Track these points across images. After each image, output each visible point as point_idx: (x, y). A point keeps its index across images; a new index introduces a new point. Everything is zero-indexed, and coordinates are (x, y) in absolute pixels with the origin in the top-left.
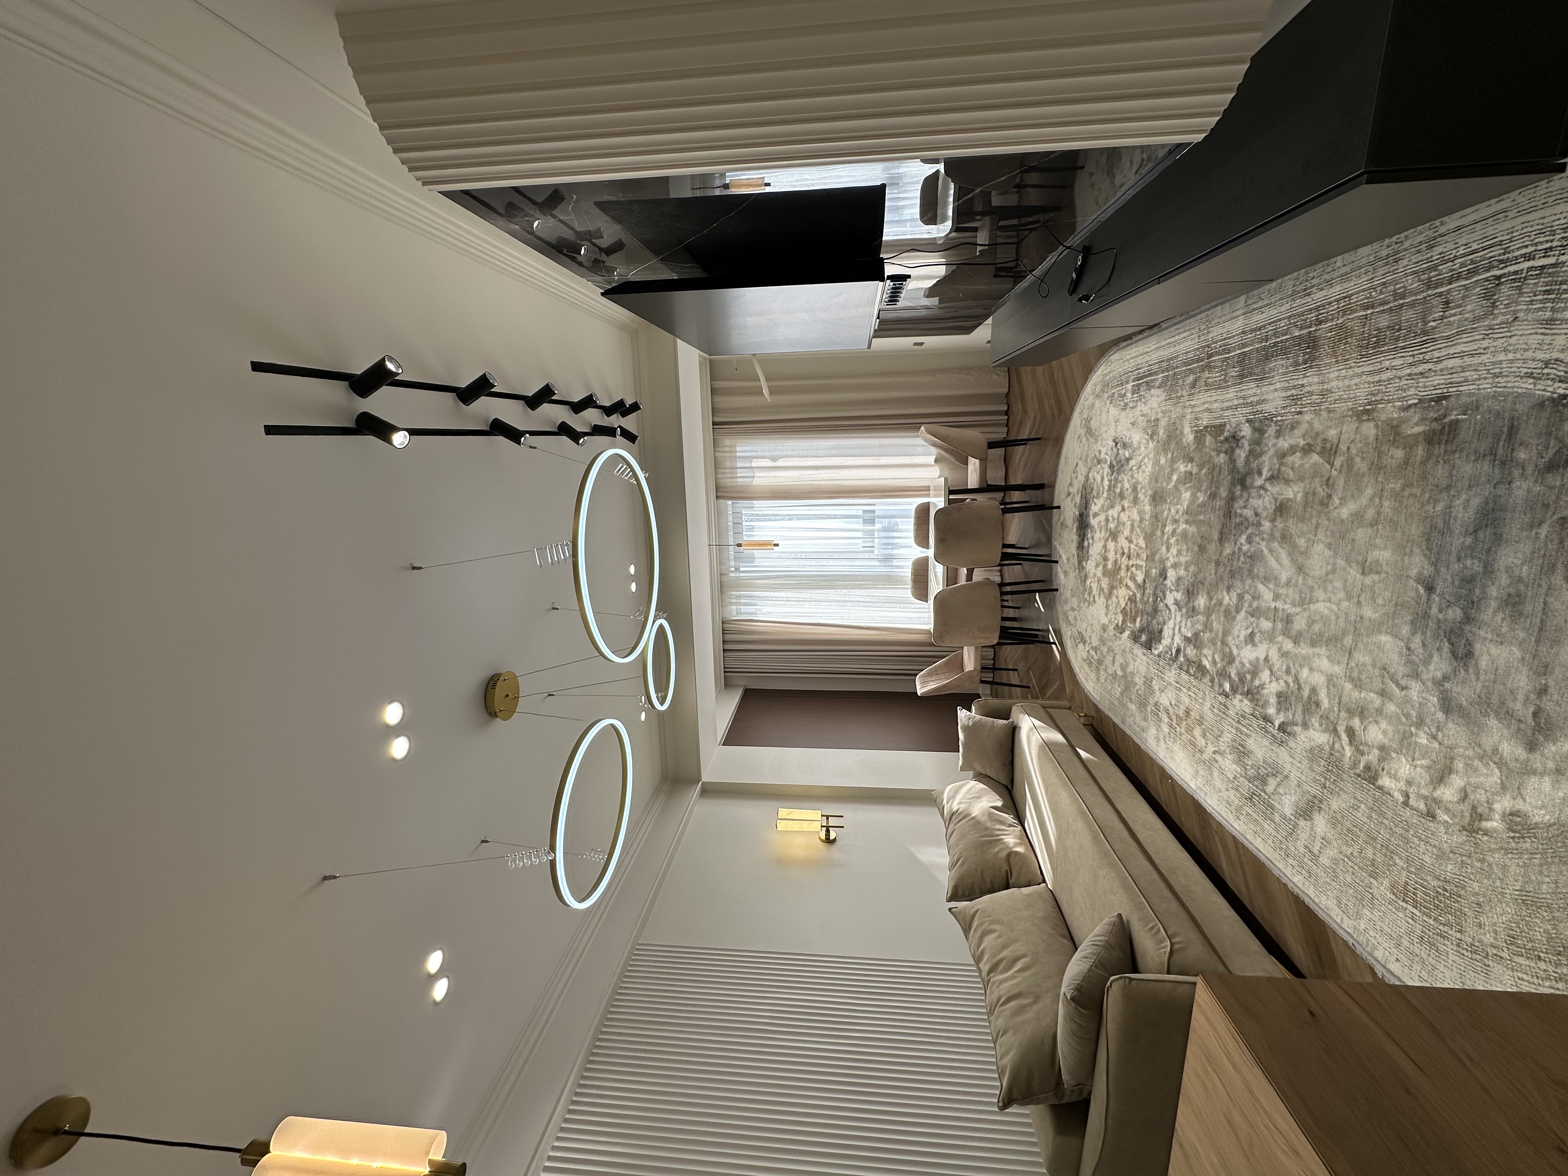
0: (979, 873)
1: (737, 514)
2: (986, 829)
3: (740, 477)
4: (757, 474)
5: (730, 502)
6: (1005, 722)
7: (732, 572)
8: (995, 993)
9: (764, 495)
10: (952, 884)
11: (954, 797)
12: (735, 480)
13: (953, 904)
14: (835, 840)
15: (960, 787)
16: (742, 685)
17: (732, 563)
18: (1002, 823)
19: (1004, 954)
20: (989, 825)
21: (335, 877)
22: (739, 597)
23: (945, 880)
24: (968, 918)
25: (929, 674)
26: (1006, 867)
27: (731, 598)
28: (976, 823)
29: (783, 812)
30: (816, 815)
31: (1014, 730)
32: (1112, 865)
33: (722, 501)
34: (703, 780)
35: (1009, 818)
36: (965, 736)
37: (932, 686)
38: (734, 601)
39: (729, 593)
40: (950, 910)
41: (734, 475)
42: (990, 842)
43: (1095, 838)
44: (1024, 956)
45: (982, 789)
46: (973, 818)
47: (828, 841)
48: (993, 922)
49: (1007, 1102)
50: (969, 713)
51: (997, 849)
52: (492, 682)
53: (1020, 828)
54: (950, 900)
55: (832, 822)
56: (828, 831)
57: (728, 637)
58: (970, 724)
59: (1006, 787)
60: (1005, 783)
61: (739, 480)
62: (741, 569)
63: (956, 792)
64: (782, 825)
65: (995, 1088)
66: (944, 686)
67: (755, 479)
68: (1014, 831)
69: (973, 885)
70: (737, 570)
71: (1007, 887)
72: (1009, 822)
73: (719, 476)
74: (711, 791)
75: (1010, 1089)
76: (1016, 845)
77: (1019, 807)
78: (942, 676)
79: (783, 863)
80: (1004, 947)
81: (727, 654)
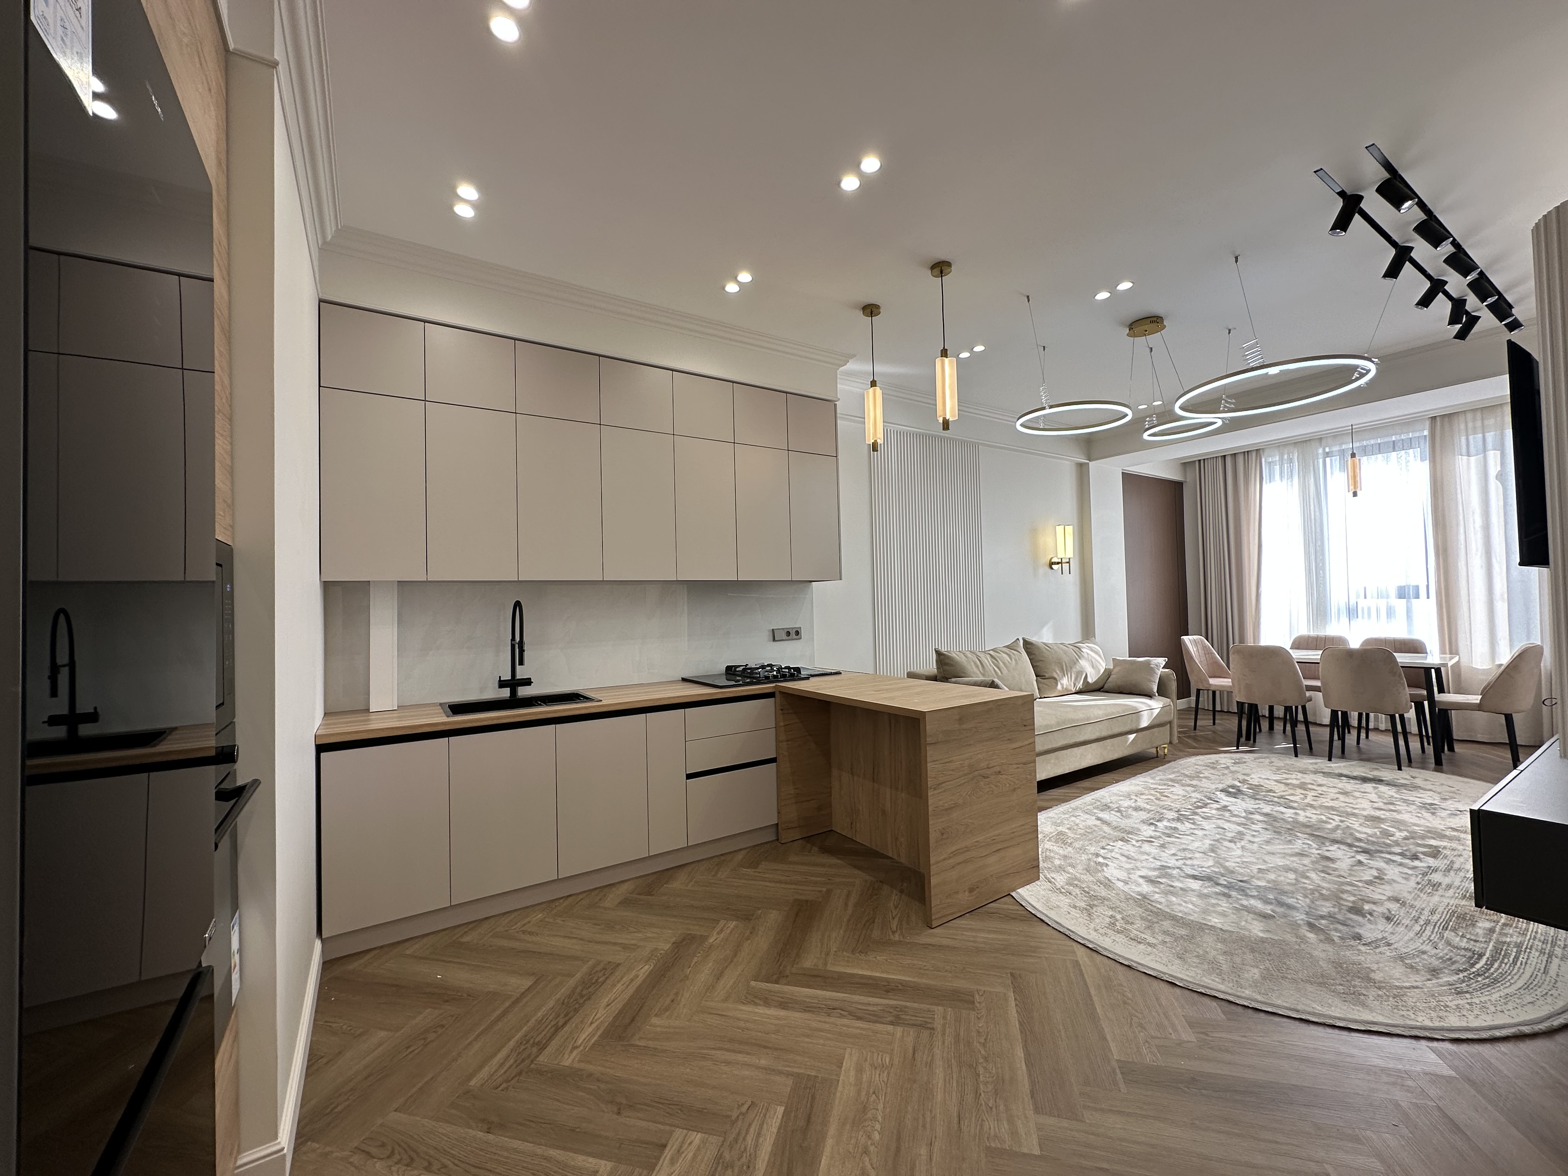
0: (1043, 659)
1: (1408, 445)
2: (1071, 668)
3: (1467, 440)
4: (1473, 459)
5: (1426, 433)
6: (1155, 690)
7: (1324, 450)
8: (982, 655)
9: (1439, 473)
10: (1034, 642)
11: (1092, 650)
12: (1463, 432)
13: (1021, 642)
14: (1052, 569)
15: (1100, 656)
16: (1186, 478)
17: (1336, 448)
18: (1076, 679)
19: (1001, 664)
20: (1074, 670)
21: (1029, 301)
22: (1291, 461)
23: (1033, 639)
24: (1015, 648)
25: (1205, 647)
26: (1047, 676)
27: (1289, 454)
28: (1075, 662)
29: (1070, 529)
30: (1070, 553)
31: (1150, 696)
32: (1058, 724)
33: (1427, 424)
34: (1091, 463)
35: (1080, 685)
36: (1141, 662)
37: (1192, 649)
38: (1286, 457)
39: (1296, 451)
40: (1018, 639)
41: (1470, 431)
42: (1062, 669)
43: (1073, 720)
44: (1002, 673)
45: (1099, 670)
46: (1078, 660)
47: (1051, 564)
48: (1016, 660)
49: (938, 653)
50: (1162, 666)
51: (1058, 672)
52: (1155, 319)
53: (1074, 691)
54: (1024, 640)
55: (1066, 566)
56: (1058, 563)
57: (1240, 460)
58: (1152, 666)
59: (1103, 688)
60: (1105, 687)
61: (1463, 439)
62: (1328, 460)
63: (1096, 653)
64: (1060, 529)
65: (943, 650)
66: (1191, 657)
67: (1465, 458)
68: (1071, 685)
69: (1035, 654)
70: (1327, 455)
71: (1037, 676)
72: (1077, 684)
73: (1469, 416)
74: (1082, 471)
75: (943, 655)
76: (1062, 685)
77: (1089, 693)
78: (1203, 659)
79: (1034, 532)
80: (1004, 664)
81: (1220, 460)
